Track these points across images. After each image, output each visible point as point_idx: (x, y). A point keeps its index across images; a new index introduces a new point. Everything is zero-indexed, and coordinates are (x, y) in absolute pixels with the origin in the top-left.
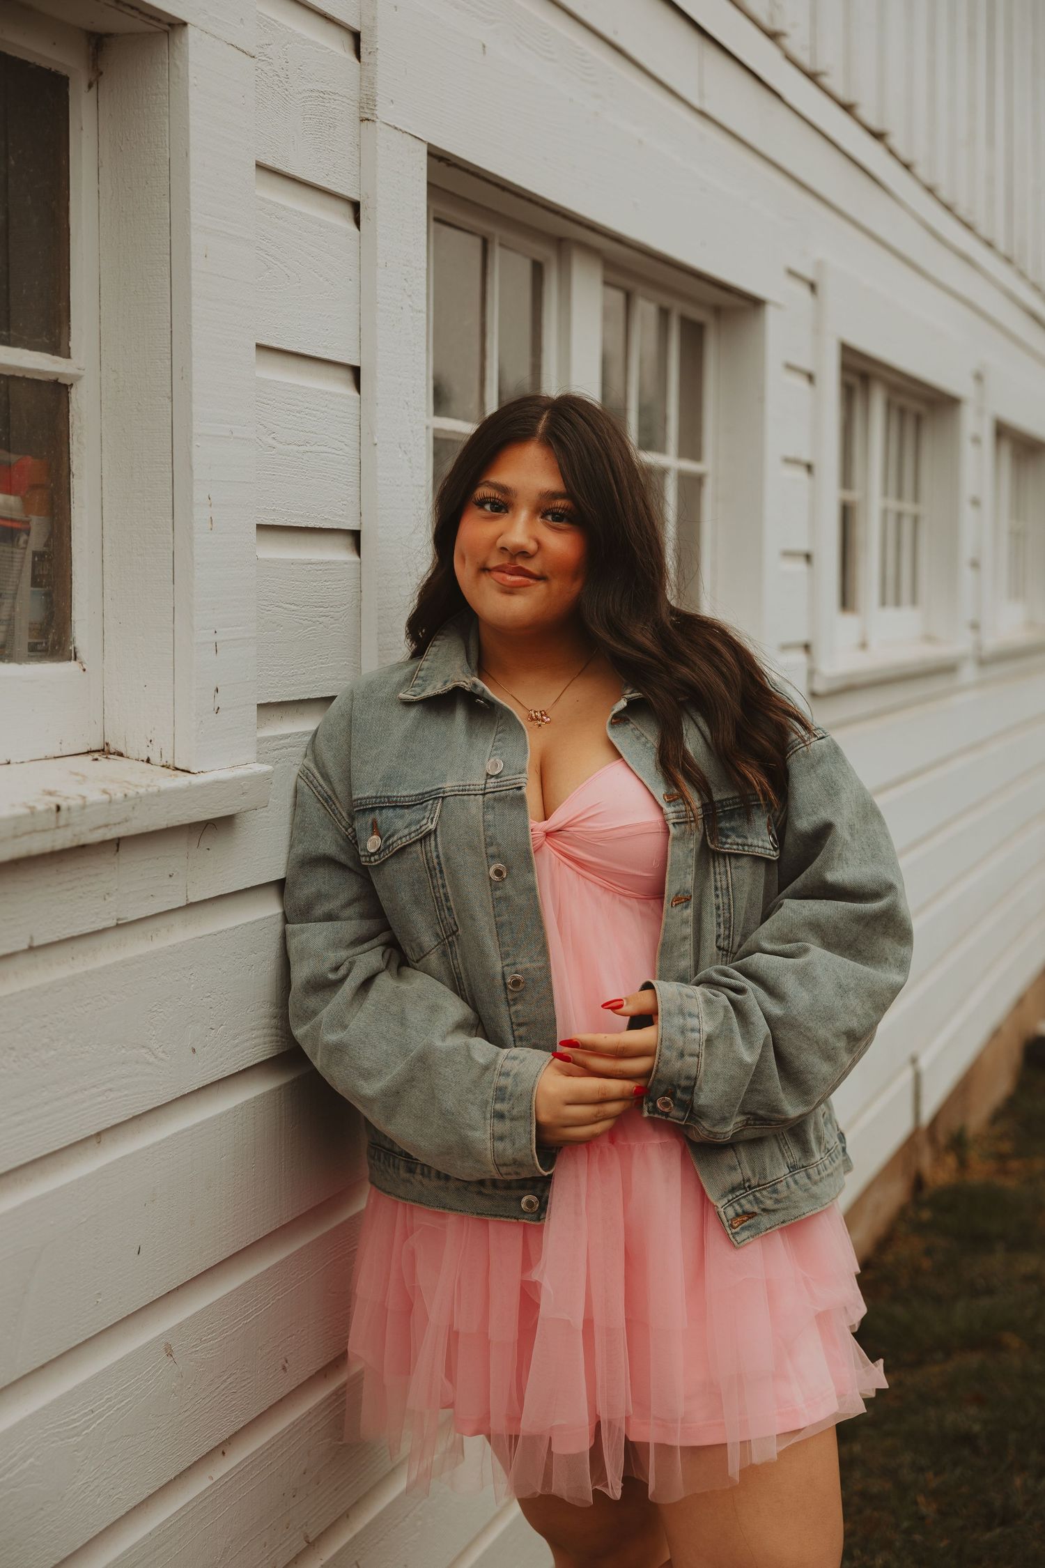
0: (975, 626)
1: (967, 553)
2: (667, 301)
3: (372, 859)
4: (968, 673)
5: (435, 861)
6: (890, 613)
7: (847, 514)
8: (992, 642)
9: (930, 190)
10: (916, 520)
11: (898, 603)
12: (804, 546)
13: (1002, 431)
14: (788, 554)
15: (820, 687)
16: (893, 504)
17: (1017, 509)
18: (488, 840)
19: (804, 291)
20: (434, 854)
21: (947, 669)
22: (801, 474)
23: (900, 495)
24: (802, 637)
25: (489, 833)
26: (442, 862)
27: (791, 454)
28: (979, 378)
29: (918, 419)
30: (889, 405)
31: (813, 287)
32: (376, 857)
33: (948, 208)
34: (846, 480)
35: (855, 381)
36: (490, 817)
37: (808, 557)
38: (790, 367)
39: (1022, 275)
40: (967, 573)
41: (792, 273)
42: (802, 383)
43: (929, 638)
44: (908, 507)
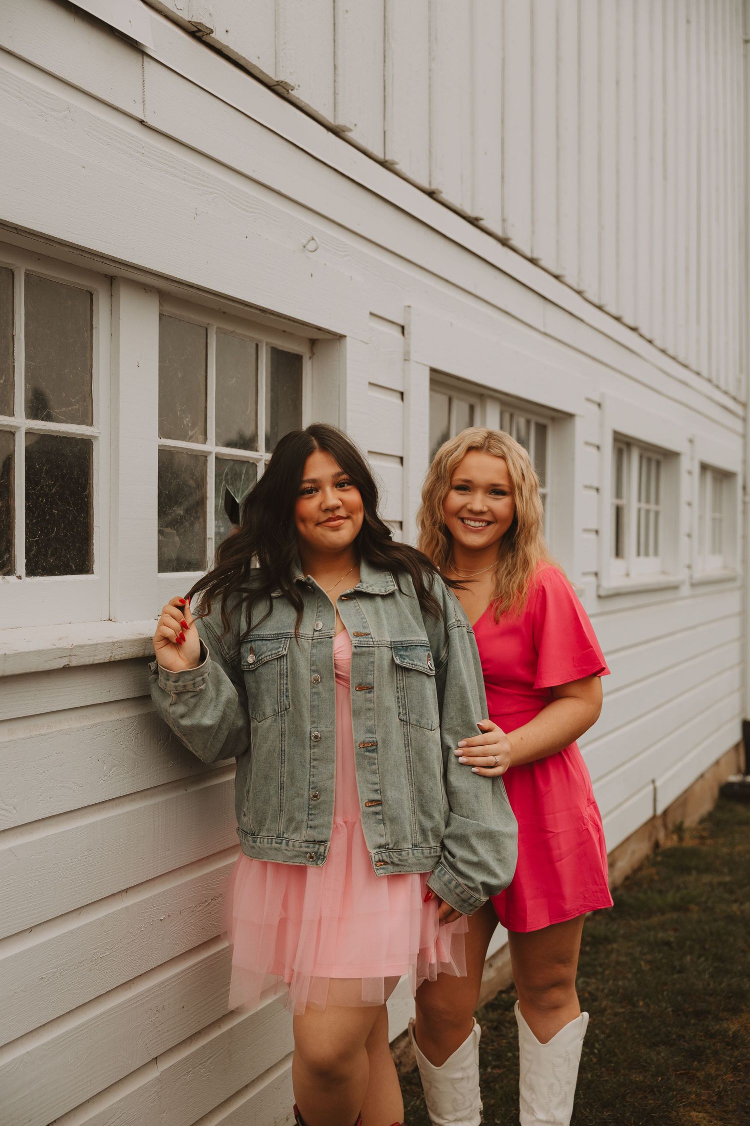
0: (689, 567)
1: (684, 528)
2: (530, 416)
3: (251, 667)
4: (685, 590)
5: (285, 670)
6: (642, 559)
7: (619, 511)
8: (698, 575)
9: (663, 351)
10: (657, 514)
11: (647, 554)
12: (595, 527)
13: (704, 467)
14: (586, 530)
15: (602, 593)
16: (644, 506)
17: (717, 506)
18: (312, 662)
19: (595, 408)
20: (285, 667)
21: (675, 588)
22: (594, 493)
23: (648, 501)
24: (594, 569)
25: (313, 659)
26: (289, 672)
27: (588, 483)
28: (691, 441)
29: (658, 463)
30: (641, 457)
31: (599, 405)
32: (253, 666)
33: (674, 358)
34: (618, 493)
35: (624, 447)
36: (314, 651)
37: (597, 532)
38: (587, 443)
39: (718, 387)
40: (684, 540)
41: (588, 400)
42: (594, 450)
43: (664, 573)
44: (652, 507)
